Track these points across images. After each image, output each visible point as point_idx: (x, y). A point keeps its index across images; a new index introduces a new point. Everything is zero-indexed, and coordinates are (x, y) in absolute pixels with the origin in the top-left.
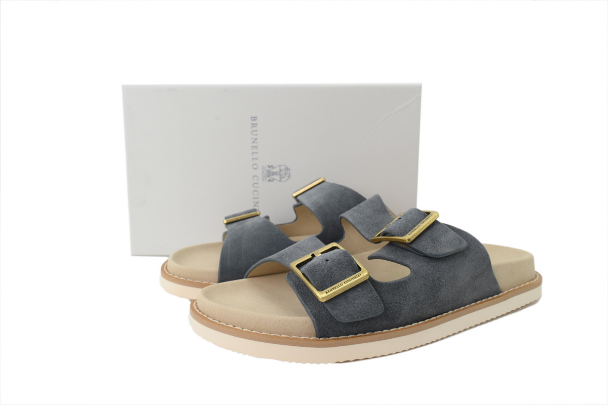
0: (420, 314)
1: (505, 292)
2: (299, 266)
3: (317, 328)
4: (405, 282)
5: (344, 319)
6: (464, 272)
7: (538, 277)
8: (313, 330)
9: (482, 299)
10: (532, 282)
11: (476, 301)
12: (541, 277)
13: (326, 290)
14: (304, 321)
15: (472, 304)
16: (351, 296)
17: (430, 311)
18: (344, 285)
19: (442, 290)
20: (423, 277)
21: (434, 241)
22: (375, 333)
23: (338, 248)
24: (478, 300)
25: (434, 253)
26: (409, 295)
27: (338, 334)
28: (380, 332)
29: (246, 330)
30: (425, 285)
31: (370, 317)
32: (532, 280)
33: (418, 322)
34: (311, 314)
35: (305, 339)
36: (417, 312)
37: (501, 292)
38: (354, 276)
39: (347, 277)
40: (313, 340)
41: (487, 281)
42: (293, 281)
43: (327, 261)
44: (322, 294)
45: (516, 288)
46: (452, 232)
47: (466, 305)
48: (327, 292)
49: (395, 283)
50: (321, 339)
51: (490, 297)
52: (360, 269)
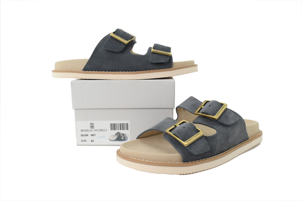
0: (222, 150)
1: (250, 138)
2: (170, 131)
3: (184, 158)
4: (216, 136)
5: (196, 153)
6: (237, 131)
7: (261, 132)
8: (182, 159)
9: (242, 142)
10: (259, 134)
11: (240, 143)
12: (262, 132)
13: (187, 141)
14: (177, 155)
15: (239, 144)
16: (197, 143)
17: (226, 148)
18: (194, 138)
19: (230, 138)
20: (222, 133)
21: (226, 117)
22: (207, 159)
23: (186, 122)
24: (241, 143)
25: (227, 123)
26: (218, 141)
27: (192, 160)
28: (208, 158)
29: (151, 161)
30: (223, 136)
31: (205, 152)
32: (259, 133)
33: (221, 153)
34: (180, 152)
35: (179, 164)
36: (221, 148)
37: (249, 139)
38: (197, 134)
39: (194, 135)
40: (182, 164)
41: (244, 134)
42: (168, 138)
43: (184, 128)
44: (186, 143)
45: (254, 136)
46: (232, 113)
47: (237, 145)
48: (187, 142)
49: (213, 136)
50: (185, 163)
51: (245, 141)
52: (199, 131)
